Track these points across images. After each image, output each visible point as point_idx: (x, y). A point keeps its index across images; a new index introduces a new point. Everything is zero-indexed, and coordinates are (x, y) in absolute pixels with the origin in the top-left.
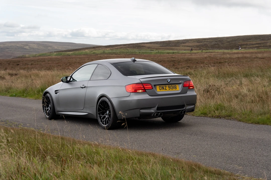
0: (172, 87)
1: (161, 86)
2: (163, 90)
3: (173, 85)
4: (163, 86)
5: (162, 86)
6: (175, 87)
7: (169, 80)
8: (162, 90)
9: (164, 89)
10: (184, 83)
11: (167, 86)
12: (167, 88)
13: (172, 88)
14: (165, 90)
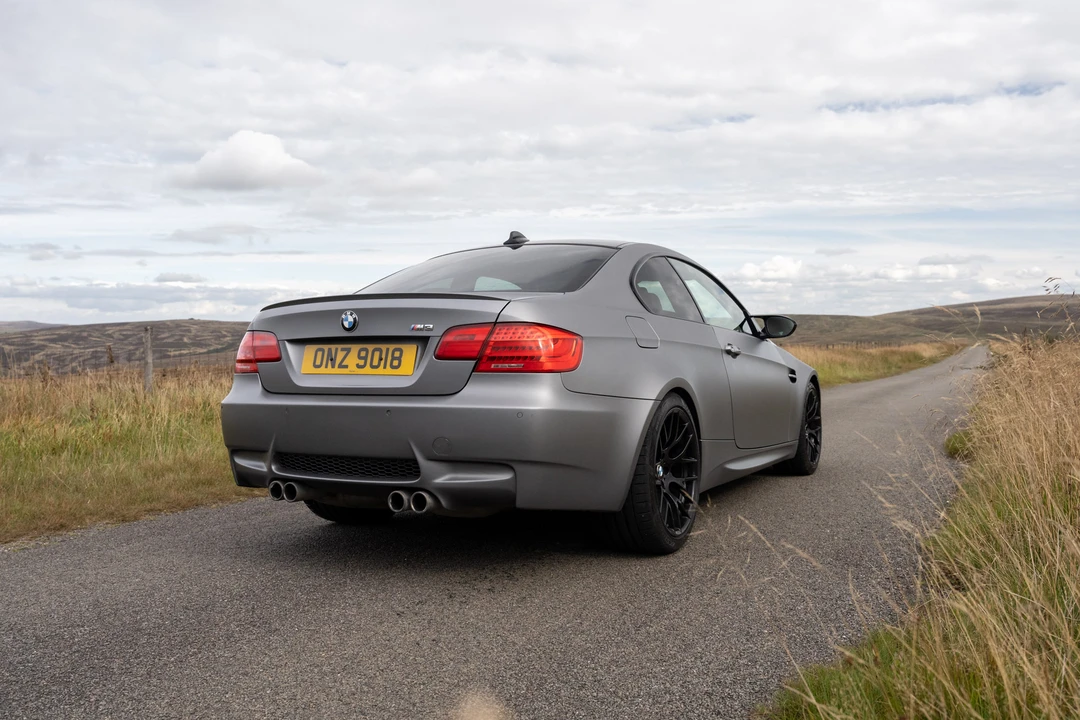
0: (377, 354)
1: (326, 347)
2: (330, 370)
3: (384, 347)
4: (333, 347)
5: (330, 350)
6: (397, 354)
7: (351, 319)
8: (322, 370)
9: (333, 367)
10: (449, 338)
11: (355, 348)
12: (352, 360)
13: (375, 363)
14: (337, 370)
